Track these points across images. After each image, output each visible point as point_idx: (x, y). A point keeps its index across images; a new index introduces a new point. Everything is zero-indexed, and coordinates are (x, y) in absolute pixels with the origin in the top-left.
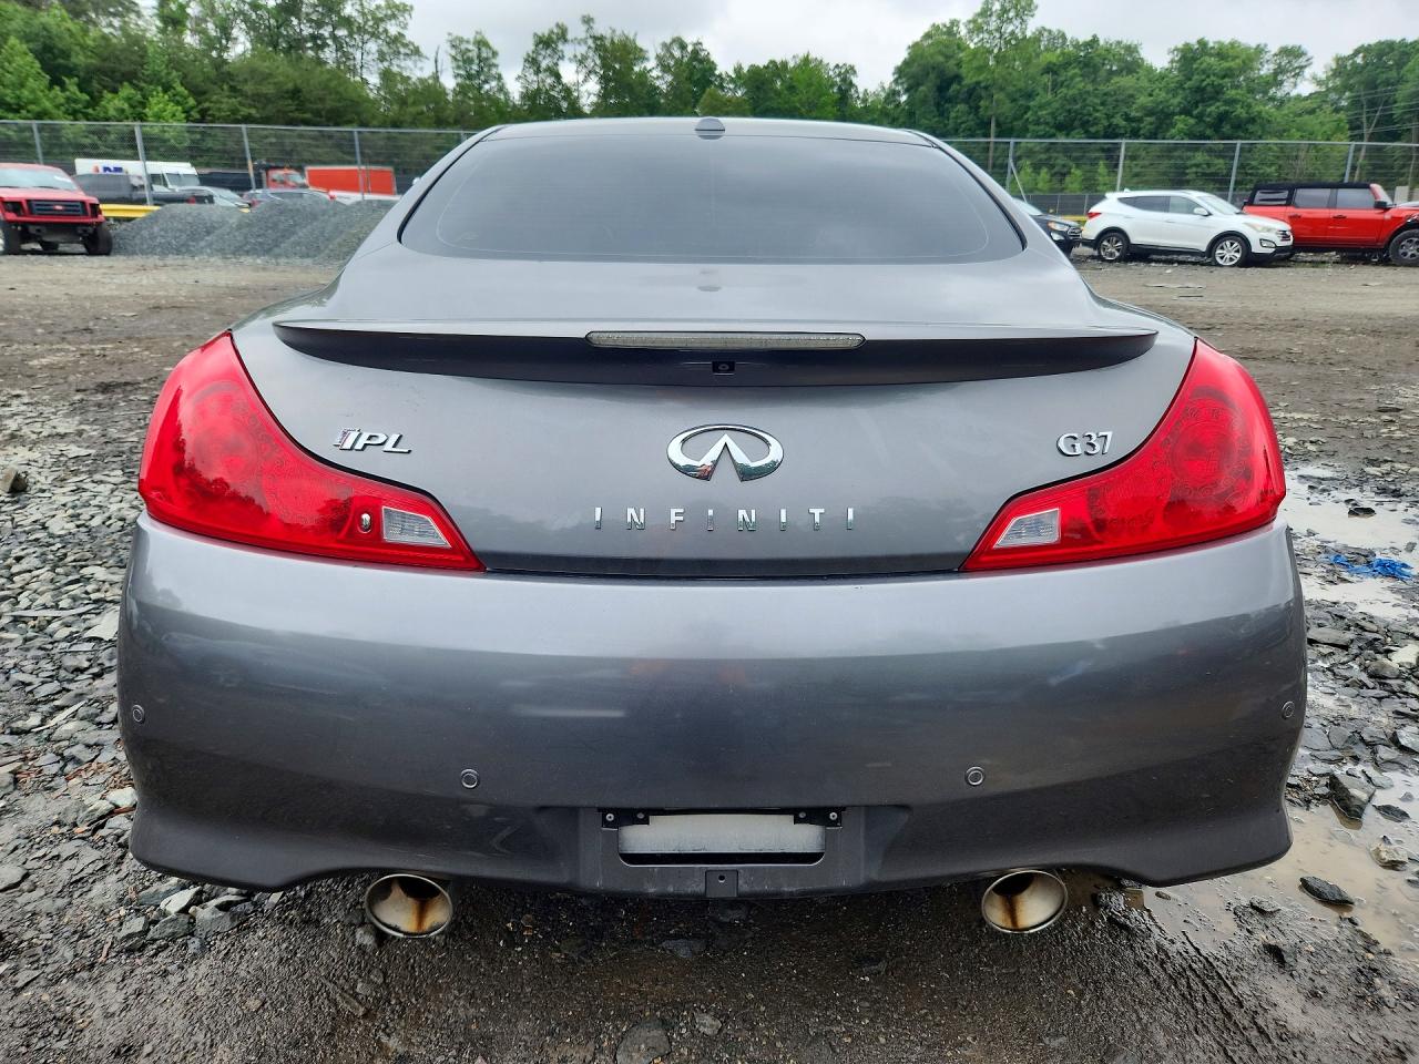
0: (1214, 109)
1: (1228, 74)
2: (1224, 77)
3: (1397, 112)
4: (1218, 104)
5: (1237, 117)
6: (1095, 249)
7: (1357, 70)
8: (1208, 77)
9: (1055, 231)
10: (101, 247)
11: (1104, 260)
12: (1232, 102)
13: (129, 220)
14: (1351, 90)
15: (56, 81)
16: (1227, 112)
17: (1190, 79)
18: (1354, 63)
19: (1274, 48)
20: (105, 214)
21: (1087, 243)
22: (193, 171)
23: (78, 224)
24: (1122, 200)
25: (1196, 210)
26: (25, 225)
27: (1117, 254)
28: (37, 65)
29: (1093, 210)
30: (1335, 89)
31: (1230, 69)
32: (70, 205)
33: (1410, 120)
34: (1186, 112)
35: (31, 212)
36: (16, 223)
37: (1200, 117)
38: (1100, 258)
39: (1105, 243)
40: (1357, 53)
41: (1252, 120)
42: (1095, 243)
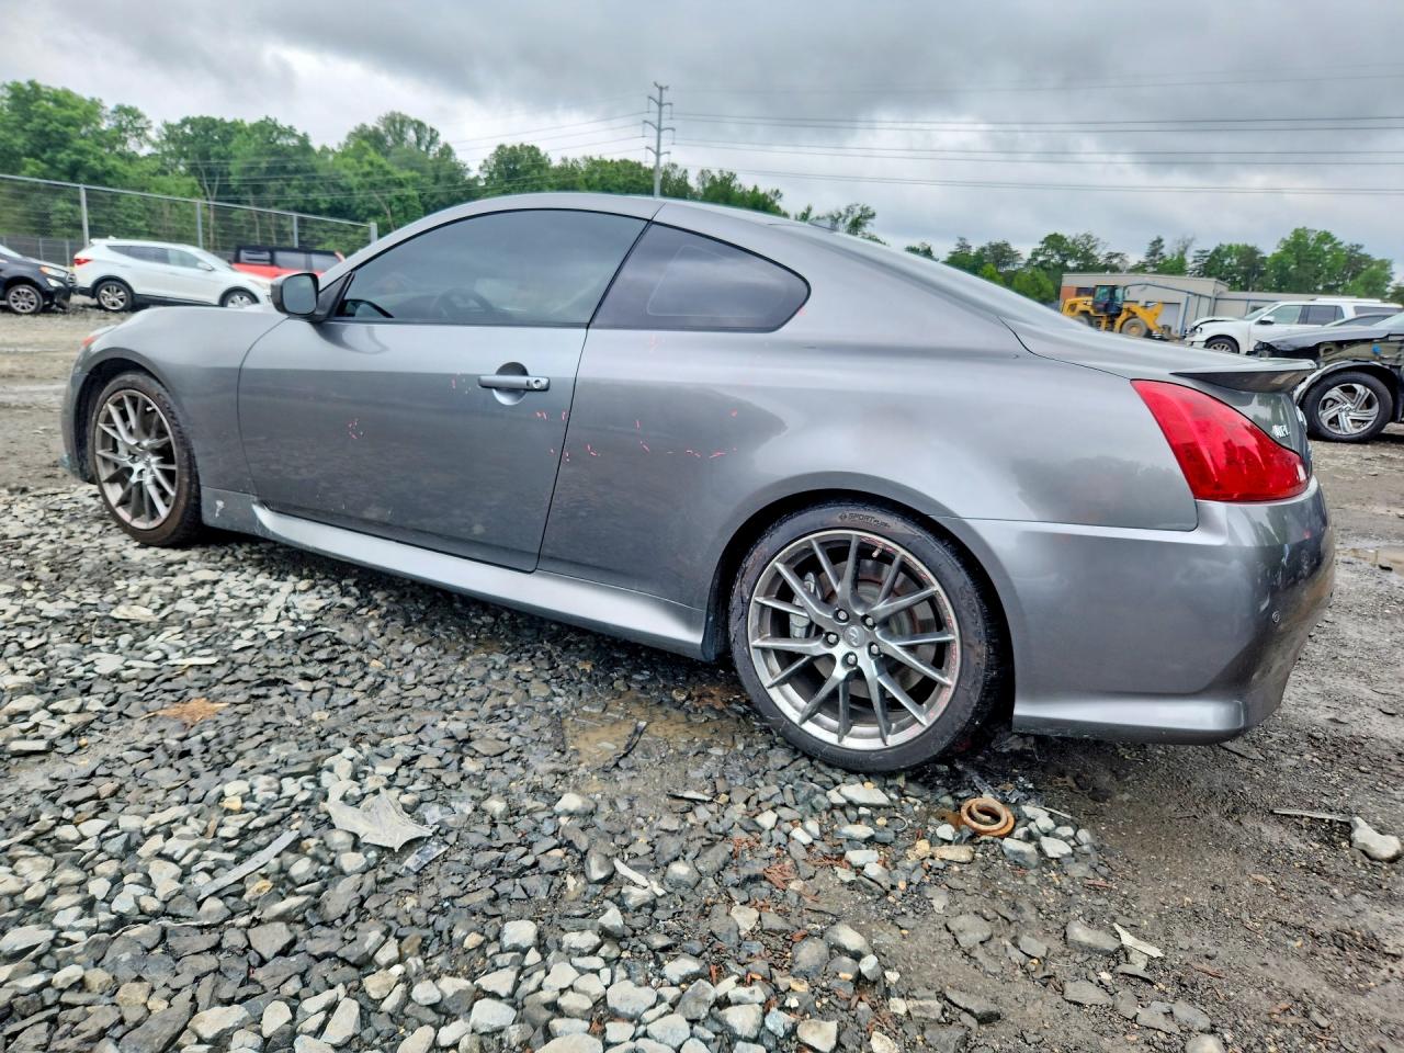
0: (64, 156)
1: (70, 122)
2: (68, 125)
3: (234, 184)
4: (68, 152)
5: (92, 168)
6: (93, 297)
7: (187, 140)
8: (50, 122)
9: (52, 277)
11: (106, 310)
12: (81, 152)
14: (186, 157)
16: (80, 162)
17: (30, 121)
18: (183, 133)
19: (110, 105)
21: (83, 291)
24: (109, 247)
25: (200, 264)
27: (122, 304)
29: (80, 255)
30: (171, 154)
31: (71, 118)
33: (246, 192)
34: (31, 154)
37: (52, 163)
38: (100, 307)
39: (104, 292)
40: (185, 122)
41: (108, 173)
42: (93, 291)
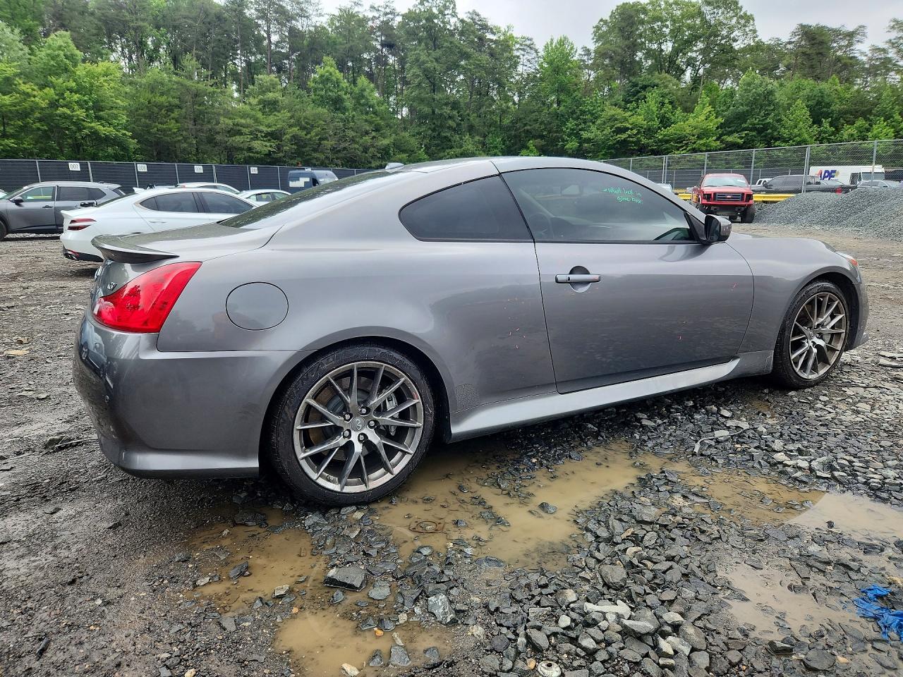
10: (747, 219)
13: (777, 202)
15: (817, 121)
20: (754, 199)
22: (883, 170)
23: (737, 206)
26: (710, 206)
28: (808, 113)
32: (736, 196)
35: (714, 199)
36: (706, 205)
